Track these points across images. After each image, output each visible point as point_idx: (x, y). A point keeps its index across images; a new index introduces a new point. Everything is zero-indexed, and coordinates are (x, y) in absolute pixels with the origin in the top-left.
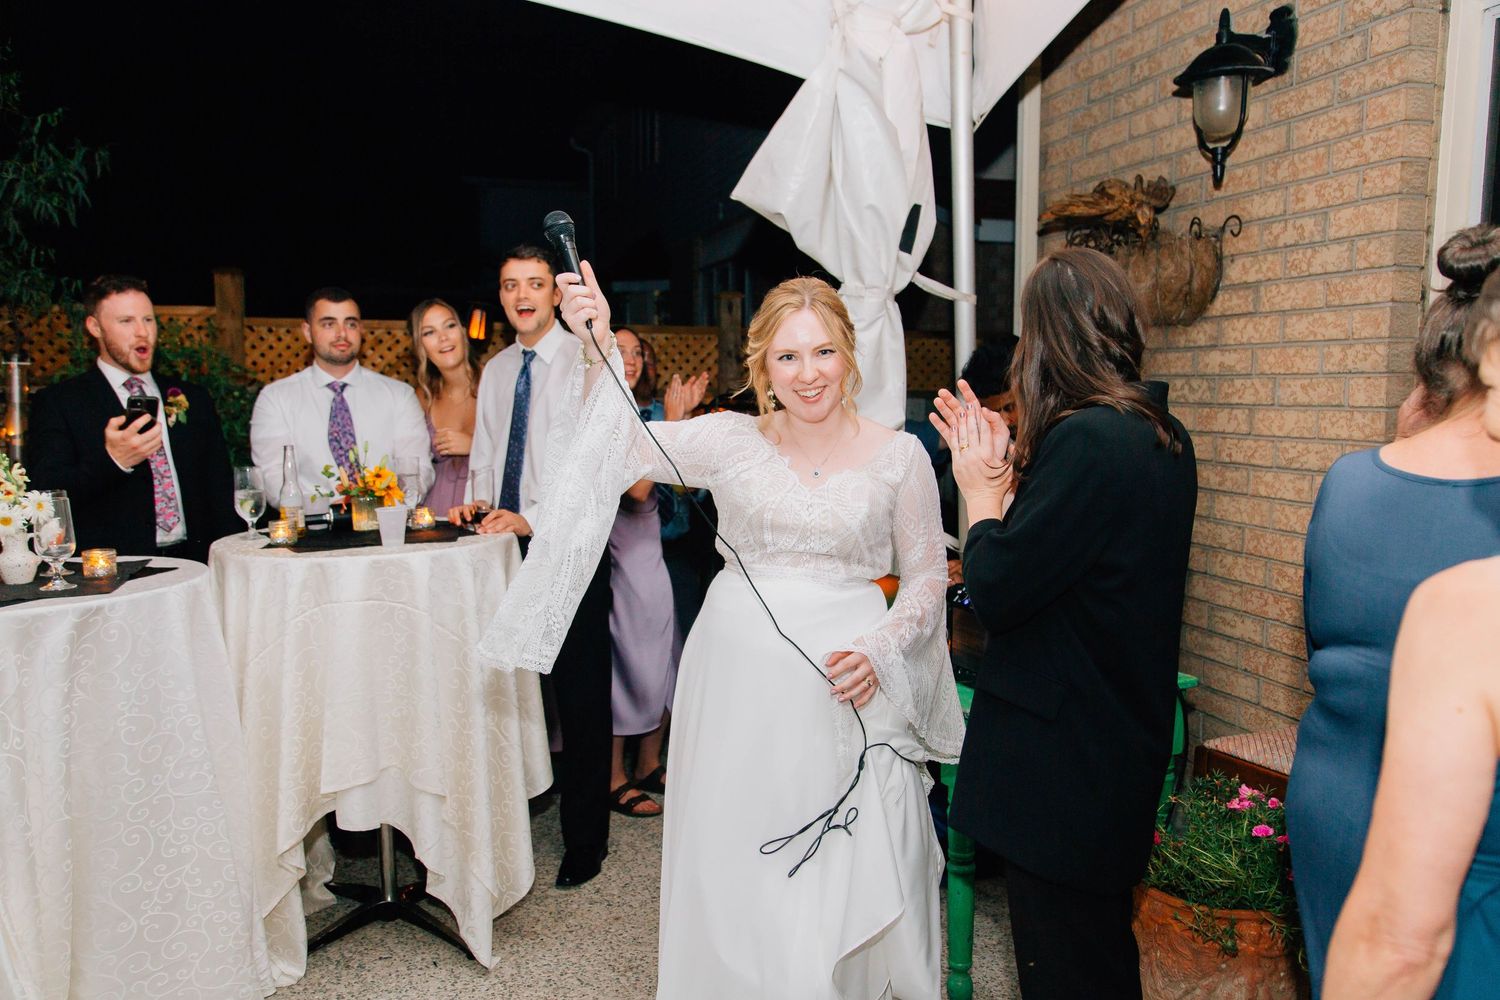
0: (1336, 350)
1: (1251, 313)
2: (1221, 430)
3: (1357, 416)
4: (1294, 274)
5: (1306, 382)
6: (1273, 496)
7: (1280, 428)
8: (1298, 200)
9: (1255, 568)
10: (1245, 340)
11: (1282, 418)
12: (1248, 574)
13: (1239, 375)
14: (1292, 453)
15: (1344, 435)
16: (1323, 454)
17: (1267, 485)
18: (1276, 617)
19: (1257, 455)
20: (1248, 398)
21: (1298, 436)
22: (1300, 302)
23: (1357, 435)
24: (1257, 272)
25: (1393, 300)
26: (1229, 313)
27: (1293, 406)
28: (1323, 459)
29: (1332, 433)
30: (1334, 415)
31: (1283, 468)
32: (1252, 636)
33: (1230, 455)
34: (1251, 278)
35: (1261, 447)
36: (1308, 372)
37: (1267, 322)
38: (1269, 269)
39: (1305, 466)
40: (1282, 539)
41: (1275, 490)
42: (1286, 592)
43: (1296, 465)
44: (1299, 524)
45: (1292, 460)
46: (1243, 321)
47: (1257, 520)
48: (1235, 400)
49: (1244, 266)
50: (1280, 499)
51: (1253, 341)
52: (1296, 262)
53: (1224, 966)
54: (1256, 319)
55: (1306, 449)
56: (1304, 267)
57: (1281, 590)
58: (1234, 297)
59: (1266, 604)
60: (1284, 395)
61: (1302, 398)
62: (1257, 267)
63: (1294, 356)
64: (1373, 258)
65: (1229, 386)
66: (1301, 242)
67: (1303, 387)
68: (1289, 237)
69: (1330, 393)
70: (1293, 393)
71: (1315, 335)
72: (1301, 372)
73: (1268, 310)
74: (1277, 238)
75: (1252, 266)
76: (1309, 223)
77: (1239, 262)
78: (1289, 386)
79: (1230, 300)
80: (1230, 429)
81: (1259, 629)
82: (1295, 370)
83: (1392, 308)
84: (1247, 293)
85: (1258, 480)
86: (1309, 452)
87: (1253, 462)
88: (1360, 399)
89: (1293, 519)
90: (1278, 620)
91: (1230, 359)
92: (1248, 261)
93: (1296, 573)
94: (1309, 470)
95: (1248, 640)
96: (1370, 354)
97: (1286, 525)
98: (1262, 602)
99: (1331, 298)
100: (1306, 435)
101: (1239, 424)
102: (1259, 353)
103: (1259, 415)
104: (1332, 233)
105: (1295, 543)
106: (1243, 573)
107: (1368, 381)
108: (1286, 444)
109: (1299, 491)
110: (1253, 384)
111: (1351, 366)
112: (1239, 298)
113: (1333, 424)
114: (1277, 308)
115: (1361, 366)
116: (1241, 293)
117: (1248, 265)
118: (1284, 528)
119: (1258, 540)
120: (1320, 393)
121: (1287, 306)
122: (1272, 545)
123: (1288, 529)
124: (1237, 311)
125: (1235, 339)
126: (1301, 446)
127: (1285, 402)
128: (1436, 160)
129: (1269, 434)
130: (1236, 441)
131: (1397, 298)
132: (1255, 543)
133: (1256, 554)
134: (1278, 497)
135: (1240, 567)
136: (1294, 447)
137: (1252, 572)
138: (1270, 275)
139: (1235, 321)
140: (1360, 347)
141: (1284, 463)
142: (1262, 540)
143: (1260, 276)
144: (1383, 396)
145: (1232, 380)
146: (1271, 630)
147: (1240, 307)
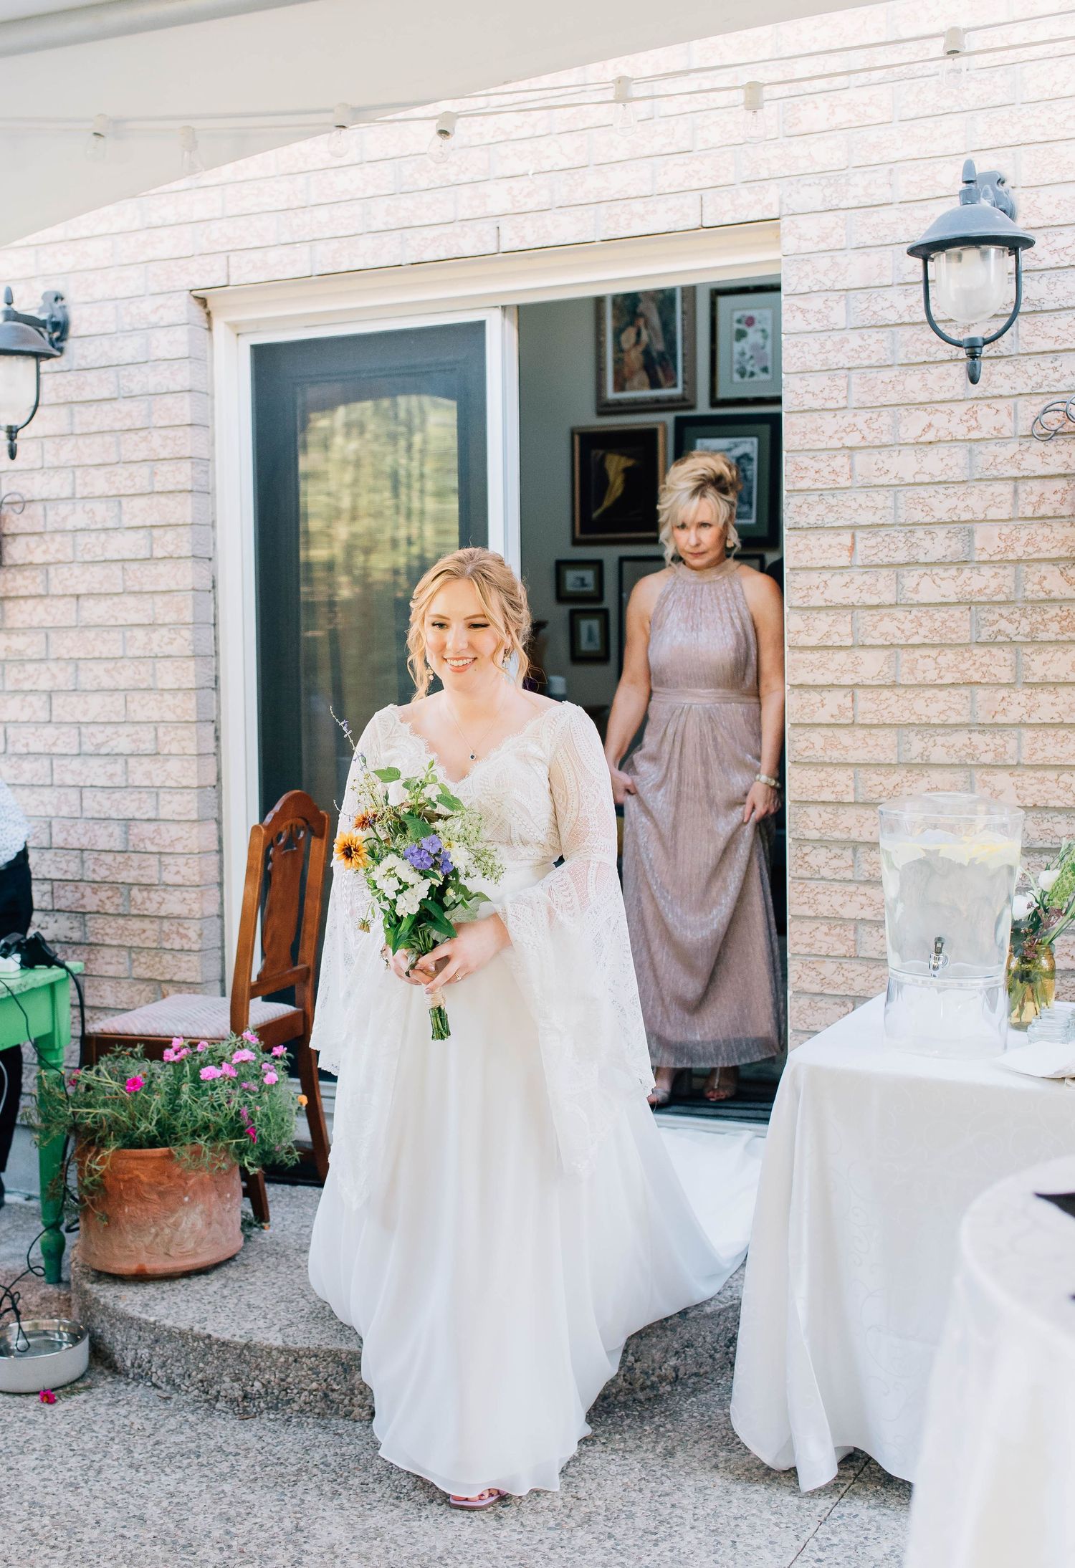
0: (140, 634)
1: (40, 596)
2: (13, 719)
3: (167, 696)
4: (88, 558)
5: (110, 665)
6: (82, 784)
7: (85, 713)
8: (86, 484)
9: (68, 862)
10: (35, 624)
11: (86, 702)
12: (58, 869)
13: (31, 661)
14: (100, 738)
15: (156, 717)
16: (134, 737)
17: (73, 772)
18: (95, 909)
19: (59, 742)
20: (44, 684)
21: (106, 720)
22: (97, 586)
23: (169, 716)
24: (45, 552)
25: (193, 589)
26: (12, 594)
27: (97, 691)
28: (134, 741)
29: (140, 716)
30: (143, 698)
31: (91, 755)
32: (70, 934)
33: (27, 745)
34: (38, 558)
35: (63, 734)
36: (111, 656)
37: (61, 604)
38: (57, 551)
39: (116, 751)
40: (96, 827)
41: (83, 777)
42: (105, 882)
43: (104, 751)
44: (114, 809)
45: (98, 746)
46: (31, 602)
47: (65, 811)
48: (27, 686)
49: (27, 545)
50: (92, 786)
51: (45, 624)
52: (89, 546)
53: (186, 1199)
54: (47, 601)
55: (116, 733)
56: (98, 550)
57: (98, 879)
58: (19, 577)
59: (83, 896)
60: (86, 680)
61: (107, 682)
62: (43, 547)
63: (94, 640)
64: (171, 548)
65: (19, 671)
66: (93, 527)
67: (107, 671)
68: (79, 520)
69: (137, 677)
70: (96, 677)
71: (116, 619)
72: (103, 656)
73: (61, 593)
74: (65, 519)
75: (38, 546)
76: (100, 508)
77: (21, 541)
78: (91, 670)
79: (14, 580)
80: (24, 717)
81: (76, 924)
82: (97, 655)
83: (193, 596)
84: (34, 574)
85: (63, 768)
86: (119, 736)
87: (55, 750)
88: (168, 681)
89: (107, 804)
90: (98, 912)
91: (18, 642)
92: (33, 541)
93: (115, 859)
94: (122, 754)
95: (64, 940)
96: (175, 639)
97: (99, 812)
98: (78, 895)
99: (129, 583)
100: (115, 719)
101: (34, 712)
102: (53, 636)
103: (58, 701)
104: (127, 521)
105: (110, 830)
106: (53, 867)
107: (176, 664)
108: (92, 729)
109: (112, 776)
110: (48, 669)
111: (156, 650)
112: (25, 578)
113: (143, 706)
114: (71, 591)
115: (168, 650)
116: (27, 574)
117: (32, 545)
118: (96, 815)
119: (68, 831)
120: (125, 677)
121: (82, 589)
122: (85, 834)
123: (102, 816)
124: (22, 592)
125: (23, 622)
126: (110, 730)
127: (88, 687)
128: (214, 461)
129: (72, 719)
130: (33, 730)
131: (197, 587)
132: (64, 835)
133: (68, 846)
134: (88, 784)
135: (49, 862)
136: (103, 732)
137: (63, 866)
138: (61, 557)
139: (22, 602)
140: (164, 631)
141: (92, 748)
142: (72, 831)
143: (49, 558)
144: (192, 678)
145: (23, 665)
146: (90, 924)
147: (26, 588)
